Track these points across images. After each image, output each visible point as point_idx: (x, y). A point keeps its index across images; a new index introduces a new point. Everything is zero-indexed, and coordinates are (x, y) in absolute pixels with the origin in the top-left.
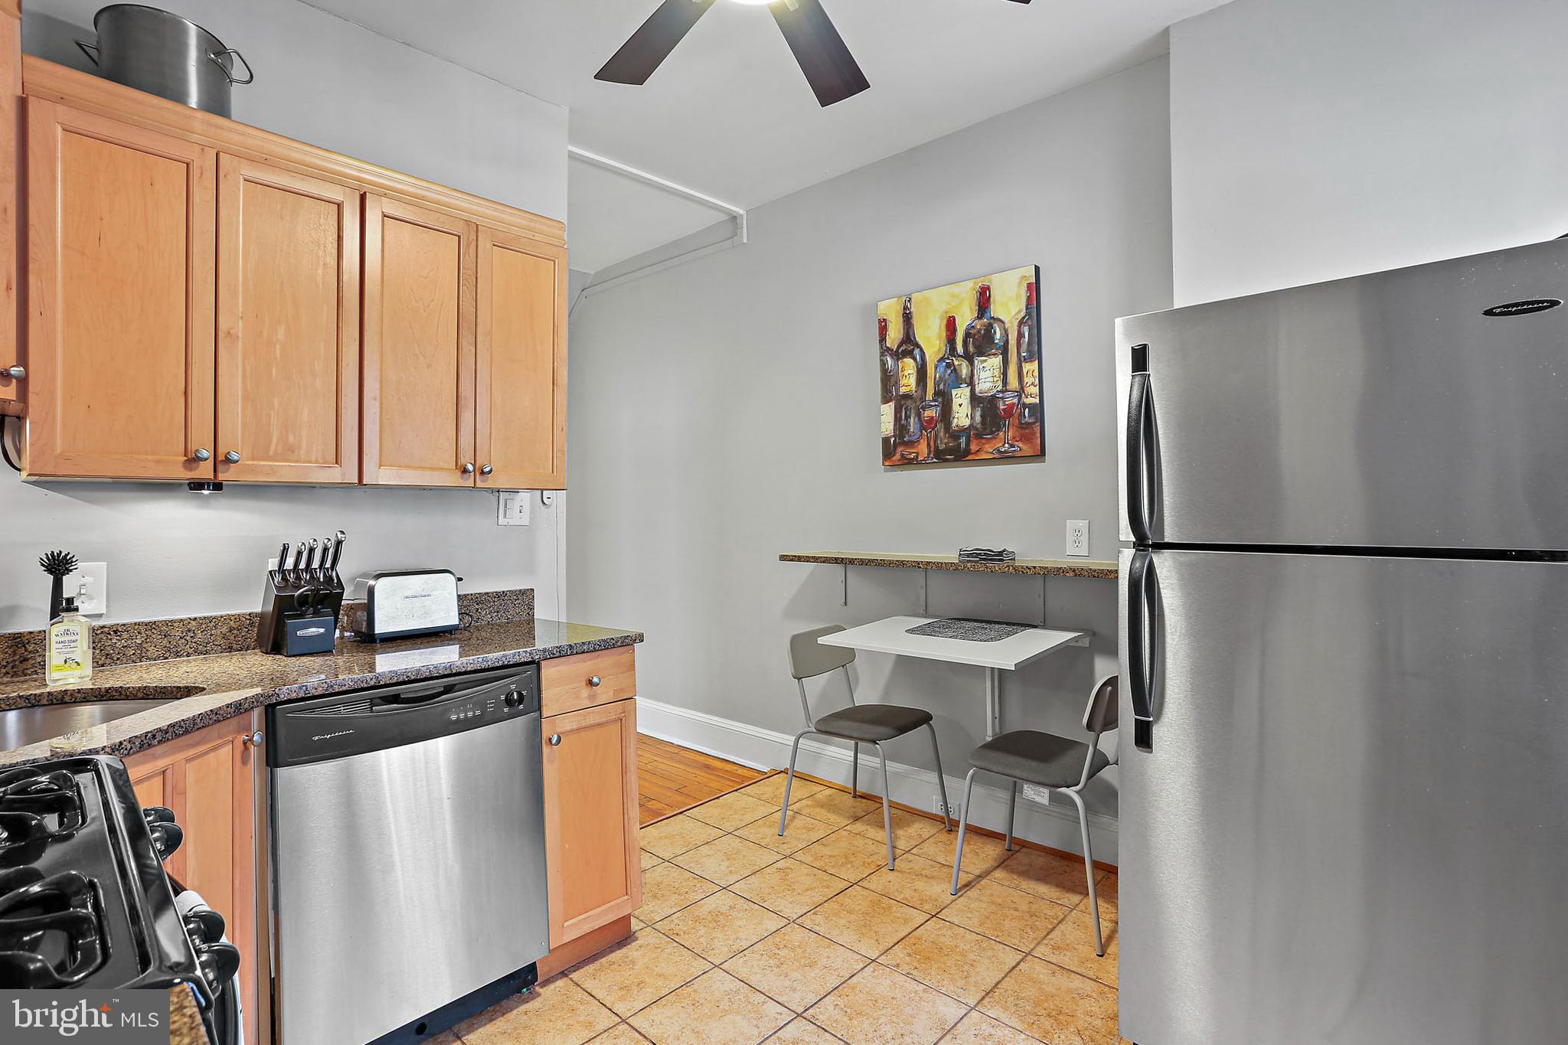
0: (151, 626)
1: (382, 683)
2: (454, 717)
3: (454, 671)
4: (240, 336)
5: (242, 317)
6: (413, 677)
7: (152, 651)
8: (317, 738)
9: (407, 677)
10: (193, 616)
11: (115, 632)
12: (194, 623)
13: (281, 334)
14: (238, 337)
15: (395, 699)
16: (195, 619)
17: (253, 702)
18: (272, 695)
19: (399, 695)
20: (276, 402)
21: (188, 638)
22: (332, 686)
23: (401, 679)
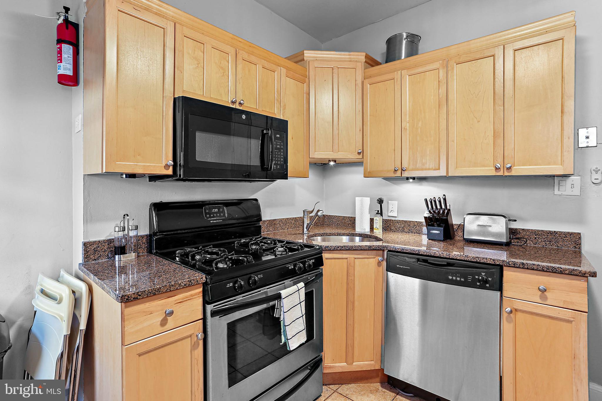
0: (405, 222)
1: (421, 253)
2: (450, 277)
3: (451, 257)
4: (408, 128)
5: (408, 122)
6: (432, 255)
7: (406, 230)
8: (398, 266)
9: (430, 254)
10: (416, 221)
11: (398, 222)
12: (416, 223)
13: (420, 124)
14: (407, 129)
15: (425, 261)
16: (416, 222)
17: (376, 247)
18: (385, 247)
19: (428, 260)
20: (419, 148)
21: (415, 228)
22: (403, 250)
23: (428, 254)
